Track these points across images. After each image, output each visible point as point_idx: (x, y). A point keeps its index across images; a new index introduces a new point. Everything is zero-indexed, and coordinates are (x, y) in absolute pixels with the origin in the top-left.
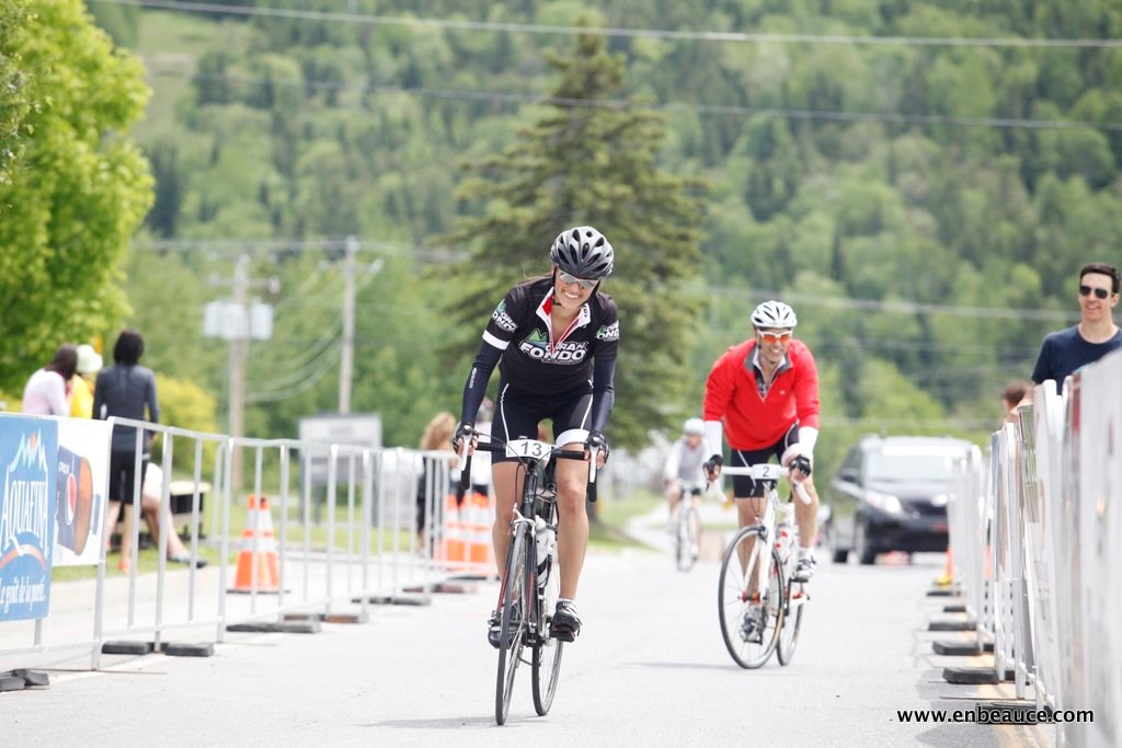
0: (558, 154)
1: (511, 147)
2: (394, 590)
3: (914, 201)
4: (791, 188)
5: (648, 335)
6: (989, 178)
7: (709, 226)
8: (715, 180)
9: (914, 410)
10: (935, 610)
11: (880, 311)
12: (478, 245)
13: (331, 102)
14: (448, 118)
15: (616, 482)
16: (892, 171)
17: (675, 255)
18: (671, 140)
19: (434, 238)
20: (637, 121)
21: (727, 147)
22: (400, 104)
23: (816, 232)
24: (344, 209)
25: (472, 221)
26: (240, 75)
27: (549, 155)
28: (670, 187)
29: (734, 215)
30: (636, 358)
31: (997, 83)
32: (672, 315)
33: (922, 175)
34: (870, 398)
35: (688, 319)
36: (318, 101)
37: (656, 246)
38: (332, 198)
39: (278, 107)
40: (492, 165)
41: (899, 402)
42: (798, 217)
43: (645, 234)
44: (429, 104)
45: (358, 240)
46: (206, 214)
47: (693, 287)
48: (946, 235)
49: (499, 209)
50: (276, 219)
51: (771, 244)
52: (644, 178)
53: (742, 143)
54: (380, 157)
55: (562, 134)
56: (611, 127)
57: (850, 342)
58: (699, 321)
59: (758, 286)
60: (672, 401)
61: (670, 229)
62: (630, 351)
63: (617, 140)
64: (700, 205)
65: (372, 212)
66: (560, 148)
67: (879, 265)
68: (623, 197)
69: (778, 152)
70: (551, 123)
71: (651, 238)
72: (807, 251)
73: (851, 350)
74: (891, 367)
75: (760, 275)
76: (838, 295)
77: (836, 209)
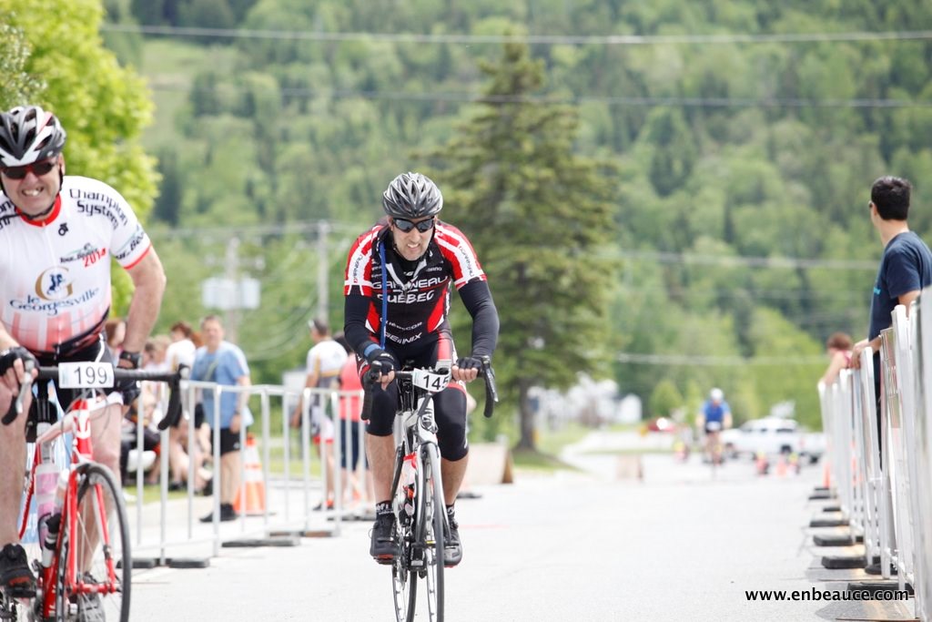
0: (492, 144)
1: (454, 140)
3: (791, 175)
4: (688, 167)
5: (573, 293)
6: (853, 155)
7: (621, 201)
8: (623, 163)
9: (798, 349)
11: (766, 267)
13: (304, 110)
14: (400, 120)
15: (551, 418)
16: (772, 151)
17: (591, 225)
18: (585, 131)
20: (555, 115)
21: (633, 136)
22: (360, 110)
23: (709, 205)
24: (317, 199)
26: (228, 92)
27: (484, 145)
28: (584, 170)
29: (640, 192)
30: (562, 312)
31: (857, 75)
32: (590, 275)
33: (797, 153)
34: (760, 341)
35: (603, 279)
36: (295, 106)
37: (575, 219)
38: (307, 190)
39: (260, 116)
40: (437, 156)
41: (784, 342)
42: (694, 192)
43: (566, 209)
44: (383, 111)
45: (329, 223)
46: (203, 207)
47: (608, 252)
48: (818, 203)
50: (261, 209)
51: (672, 215)
52: (563, 162)
53: (646, 132)
54: (346, 154)
55: (493, 128)
56: (535, 120)
57: (741, 293)
58: (614, 280)
59: (663, 249)
60: (593, 347)
61: (587, 203)
62: (556, 306)
63: (540, 131)
64: (611, 183)
65: (339, 201)
66: (493, 140)
67: (763, 229)
68: (547, 179)
69: (676, 138)
70: (484, 119)
71: (571, 211)
72: (703, 219)
73: (742, 300)
74: (776, 313)
75: (664, 241)
76: (731, 255)
77: (725, 184)
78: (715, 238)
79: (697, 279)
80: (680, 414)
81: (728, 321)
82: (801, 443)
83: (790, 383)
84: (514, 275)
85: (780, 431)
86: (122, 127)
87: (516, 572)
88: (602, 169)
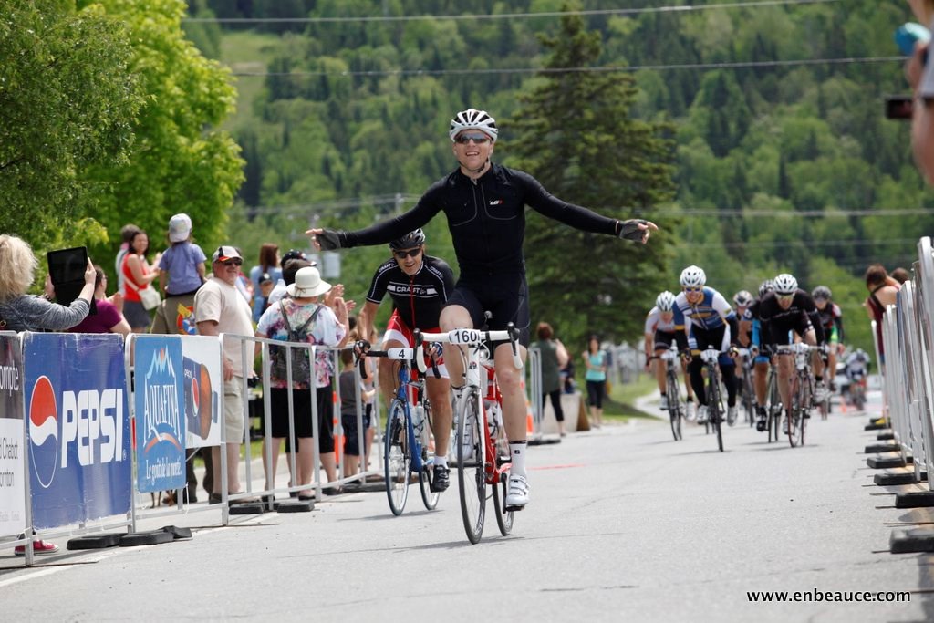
0: (554, 113)
1: (517, 112)
3: (841, 130)
4: (743, 127)
5: (638, 250)
7: (678, 161)
8: (683, 125)
9: (854, 296)
10: (872, 439)
11: (821, 217)
13: (374, 90)
15: (622, 369)
16: (823, 108)
17: (654, 186)
18: (641, 97)
20: (614, 82)
21: (689, 99)
22: (427, 87)
23: (766, 162)
24: (391, 174)
26: (301, 74)
27: (547, 115)
28: (647, 132)
29: (698, 152)
30: (627, 268)
33: (846, 108)
35: (666, 235)
36: (364, 89)
37: (636, 179)
38: (381, 166)
39: (333, 97)
40: (503, 126)
42: (750, 152)
43: (626, 171)
44: (450, 88)
45: (404, 197)
46: (284, 186)
47: (670, 210)
48: (869, 156)
49: (511, 163)
50: (338, 186)
51: (732, 173)
52: (623, 126)
53: (700, 96)
54: (416, 130)
55: (556, 98)
56: (594, 88)
57: (799, 244)
58: (675, 237)
59: (723, 206)
61: (647, 165)
62: (622, 263)
63: (599, 98)
64: (668, 145)
65: (412, 174)
66: (555, 108)
67: (818, 183)
68: (607, 143)
69: (730, 100)
70: (546, 90)
71: (632, 174)
72: (759, 175)
73: (799, 251)
74: (832, 261)
75: (724, 198)
76: (787, 209)
77: (779, 141)
78: (771, 195)
79: (756, 234)
86: (211, 111)
87: (594, 502)
88: (660, 133)
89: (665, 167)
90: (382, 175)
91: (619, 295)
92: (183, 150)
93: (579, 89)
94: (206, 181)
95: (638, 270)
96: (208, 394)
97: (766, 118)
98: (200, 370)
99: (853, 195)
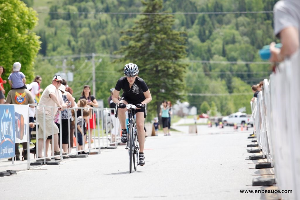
1: (134, 27)
2: (107, 145)
3: (243, 34)
4: (211, 33)
5: (174, 74)
6: (264, 27)
7: (189, 44)
8: (190, 32)
9: (247, 90)
10: (250, 142)
11: (236, 64)
12: (127, 53)
13: (86, 17)
14: (118, 19)
16: (237, 27)
17: (180, 53)
18: (177, 21)
19: (115, 52)
20: (167, 17)
21: (193, 23)
22: (104, 16)
23: (218, 45)
24: (91, 46)
25: (125, 47)
26: (61, 11)
27: (144, 28)
28: (177, 34)
29: (195, 41)
30: (170, 81)
32: (178, 69)
33: (245, 27)
34: (234, 88)
35: (183, 69)
36: (82, 17)
37: (174, 50)
38: (88, 43)
39: (72, 19)
40: (129, 31)
41: (243, 88)
42: (213, 41)
44: (112, 17)
45: (95, 54)
46: (54, 49)
47: (185, 61)
48: (253, 43)
49: (132, 43)
50: (73, 49)
51: (206, 48)
52: (169, 32)
53: (196, 21)
54: (100, 31)
55: (147, 22)
56: (160, 19)
57: (228, 73)
58: (187, 70)
59: (203, 59)
60: (181, 91)
61: (177, 46)
62: (168, 79)
63: (161, 23)
64: (185, 39)
65: (98, 46)
66: (147, 26)
67: (235, 52)
68: (164, 38)
69: (206, 23)
70: (144, 20)
71: (172, 48)
72: (216, 49)
73: (229, 75)
74: (239, 79)
75: (204, 56)
76: (225, 60)
77: (223, 37)
78: (219, 55)
79: (214, 69)
80: (209, 112)
81: (224, 82)
82: (248, 120)
83: (244, 101)
84: (155, 69)
85: (241, 116)
86: (29, 25)
87: (155, 163)
88: (182, 35)
89: (183, 46)
90: (88, 46)
91: (167, 89)
92: (19, 38)
93: (155, 19)
94: (27, 49)
95: (173, 81)
96: (23, 125)
97: (218, 30)
98: (20, 116)
99: (247, 56)
